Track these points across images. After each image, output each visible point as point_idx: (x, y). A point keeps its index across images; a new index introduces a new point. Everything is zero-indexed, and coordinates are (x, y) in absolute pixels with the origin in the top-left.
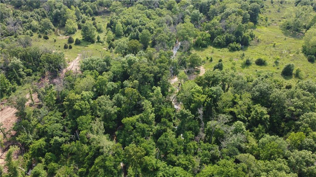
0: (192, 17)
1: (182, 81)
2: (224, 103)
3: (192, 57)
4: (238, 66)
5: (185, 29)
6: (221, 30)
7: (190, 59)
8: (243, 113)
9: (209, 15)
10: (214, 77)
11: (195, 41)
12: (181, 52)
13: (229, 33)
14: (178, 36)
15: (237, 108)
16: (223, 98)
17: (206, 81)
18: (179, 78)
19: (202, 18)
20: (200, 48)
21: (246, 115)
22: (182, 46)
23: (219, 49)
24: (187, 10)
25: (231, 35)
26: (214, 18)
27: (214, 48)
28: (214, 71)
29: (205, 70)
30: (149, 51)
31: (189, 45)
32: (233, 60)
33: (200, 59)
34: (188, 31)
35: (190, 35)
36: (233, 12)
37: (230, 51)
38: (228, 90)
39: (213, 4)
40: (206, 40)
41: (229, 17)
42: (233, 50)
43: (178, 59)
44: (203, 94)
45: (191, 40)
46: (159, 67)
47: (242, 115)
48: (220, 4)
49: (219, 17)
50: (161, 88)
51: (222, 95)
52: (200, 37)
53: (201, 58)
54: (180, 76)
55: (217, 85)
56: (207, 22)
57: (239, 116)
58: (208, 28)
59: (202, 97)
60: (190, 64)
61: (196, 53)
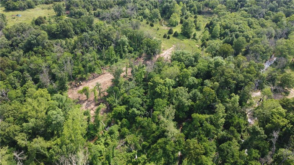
1: (265, 97)
3: (285, 76)
5: (286, 45)
7: (282, 78)
12: (274, 67)
14: (275, 51)
18: (262, 93)
22: (277, 62)
30: (239, 58)
31: (285, 63)
34: (289, 49)
35: (290, 53)
43: (268, 74)
44: (286, 118)
45: (290, 58)
46: (245, 76)
50: (240, 97)
54: (264, 92)
59: (283, 121)
60: (280, 82)
61: (291, 74)
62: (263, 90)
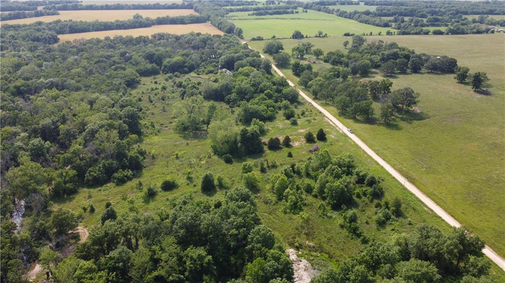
0: (31, 151)
1: (50, 265)
2: (140, 269)
3: (56, 217)
4: (139, 203)
5: (25, 175)
6: (90, 158)
7: (53, 222)
8: (175, 270)
9: (61, 141)
10: (107, 234)
11: (52, 188)
12: (31, 215)
13: (106, 158)
14: (15, 191)
15: (163, 268)
16: (135, 262)
17: (96, 247)
18: (43, 264)
19: (52, 149)
20: (65, 196)
21: (180, 271)
22: (30, 205)
23: (100, 188)
24: (19, 144)
25: (110, 161)
26: (72, 144)
27: (89, 190)
28: (103, 225)
29: (88, 230)
31: (42, 199)
32: (128, 197)
33: (72, 215)
34: (32, 177)
35: (38, 183)
36: (101, 127)
37: (117, 185)
38: (137, 245)
39: (62, 123)
40: (70, 181)
41: (97, 135)
42: (121, 182)
43: (30, 230)
44: (100, 270)
45: (43, 189)
47: (174, 275)
48: (74, 121)
49: (80, 139)
51: (132, 258)
52: (59, 179)
53: (73, 212)
54: (44, 259)
55: (118, 246)
56: (62, 152)
57: (171, 278)
58: (67, 162)
59: (100, 277)
60: (55, 230)
61: (61, 209)
62: (41, 257)
